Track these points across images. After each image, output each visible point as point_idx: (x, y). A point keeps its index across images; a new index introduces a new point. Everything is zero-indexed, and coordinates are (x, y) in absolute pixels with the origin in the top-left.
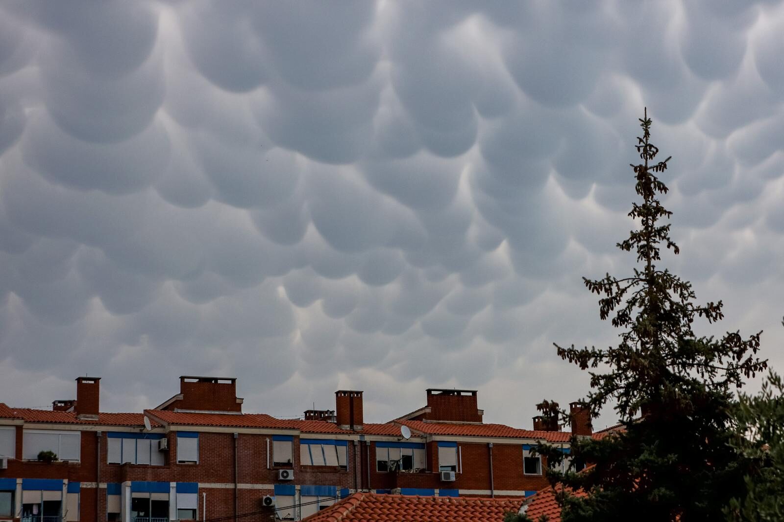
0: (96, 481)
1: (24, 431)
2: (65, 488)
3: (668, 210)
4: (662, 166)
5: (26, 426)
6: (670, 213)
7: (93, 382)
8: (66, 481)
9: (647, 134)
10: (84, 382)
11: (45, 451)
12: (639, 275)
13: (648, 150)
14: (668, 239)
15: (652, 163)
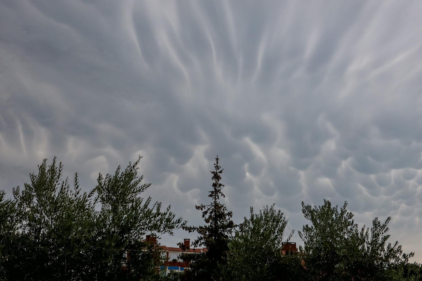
0: (188, 267)
1: (169, 253)
2: (179, 269)
3: (223, 185)
4: (221, 172)
5: (169, 252)
6: (224, 185)
7: (188, 240)
8: (180, 267)
9: (217, 163)
10: (186, 240)
11: (175, 259)
12: (212, 204)
13: (217, 167)
14: (222, 193)
15: (218, 171)
